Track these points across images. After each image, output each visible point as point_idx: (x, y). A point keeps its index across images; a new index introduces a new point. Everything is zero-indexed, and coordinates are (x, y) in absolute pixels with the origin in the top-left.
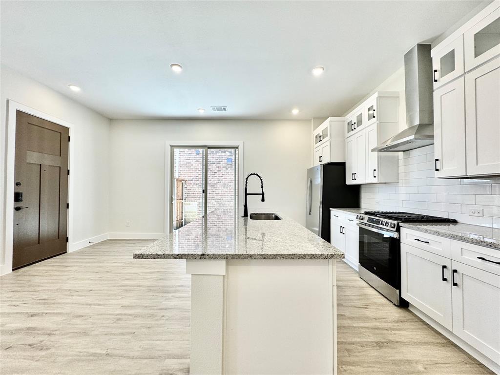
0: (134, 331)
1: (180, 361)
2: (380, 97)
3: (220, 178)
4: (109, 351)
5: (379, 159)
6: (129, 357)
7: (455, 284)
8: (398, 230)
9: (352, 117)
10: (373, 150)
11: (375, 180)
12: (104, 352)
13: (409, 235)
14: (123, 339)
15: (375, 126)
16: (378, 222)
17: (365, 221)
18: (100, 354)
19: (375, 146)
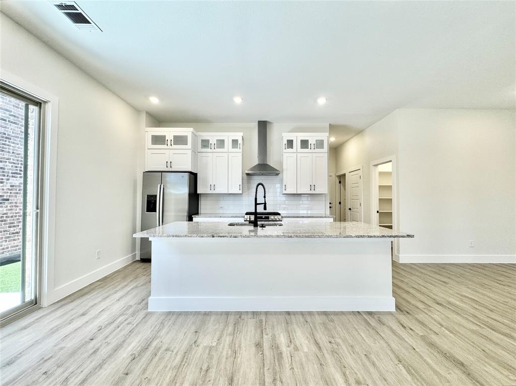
0: (364, 356)
1: (368, 320)
4: (397, 362)
6: (389, 345)
9: (209, 137)
12: (400, 365)
14: (378, 360)
15: (240, 155)
18: (405, 367)
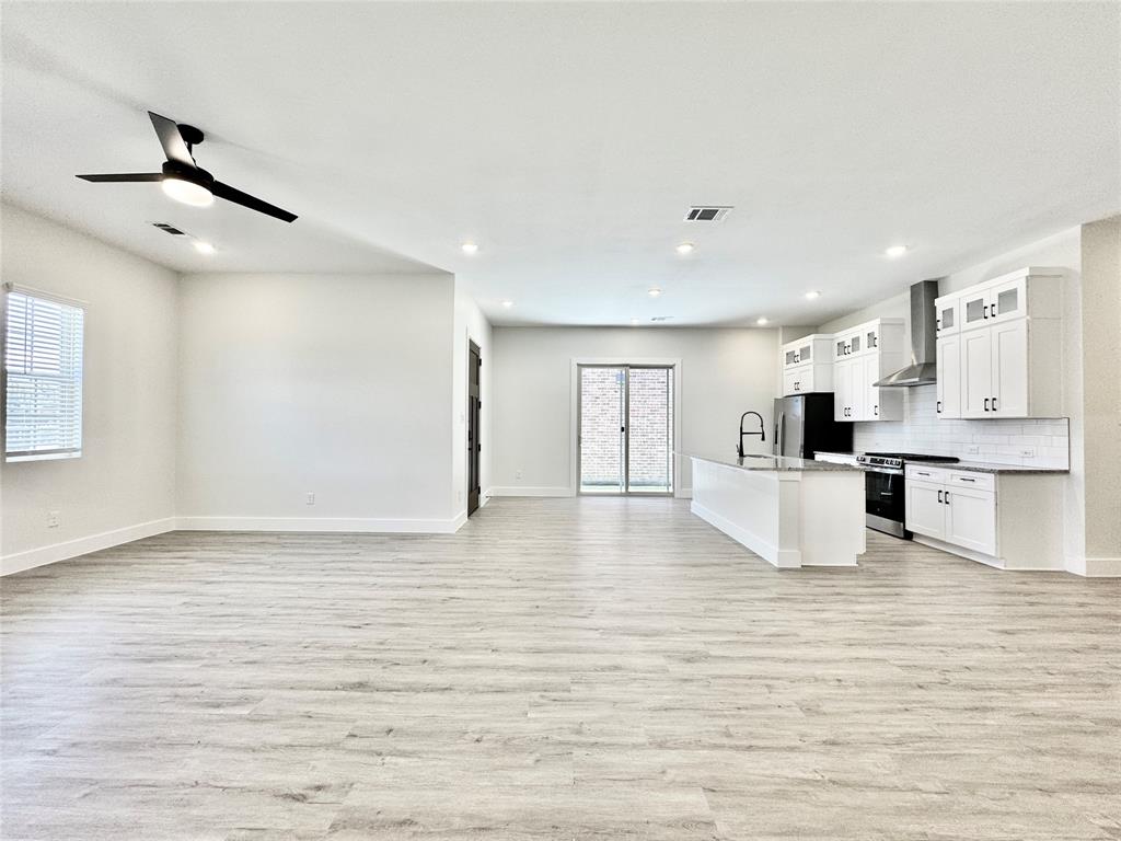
2: (882, 324)
3: (605, 407)
5: (882, 394)
7: (947, 503)
8: (903, 467)
9: (845, 336)
10: (875, 385)
11: (877, 418)
13: (912, 471)
15: (877, 356)
16: (882, 462)
17: (868, 462)
19: (877, 380)
